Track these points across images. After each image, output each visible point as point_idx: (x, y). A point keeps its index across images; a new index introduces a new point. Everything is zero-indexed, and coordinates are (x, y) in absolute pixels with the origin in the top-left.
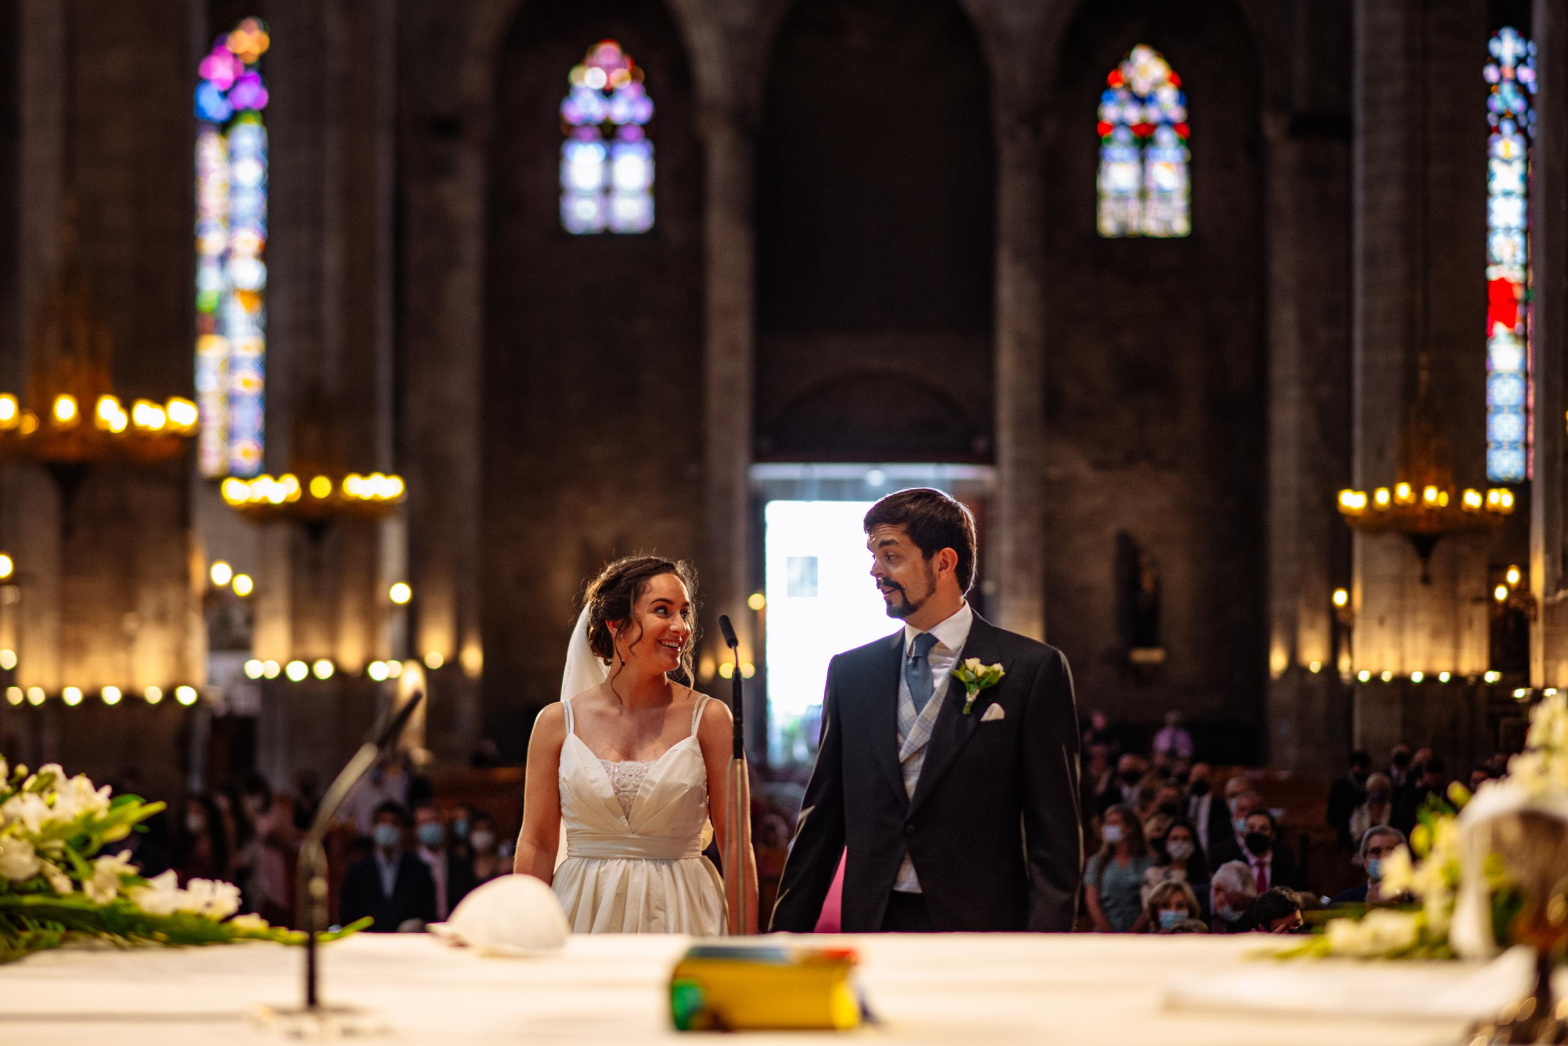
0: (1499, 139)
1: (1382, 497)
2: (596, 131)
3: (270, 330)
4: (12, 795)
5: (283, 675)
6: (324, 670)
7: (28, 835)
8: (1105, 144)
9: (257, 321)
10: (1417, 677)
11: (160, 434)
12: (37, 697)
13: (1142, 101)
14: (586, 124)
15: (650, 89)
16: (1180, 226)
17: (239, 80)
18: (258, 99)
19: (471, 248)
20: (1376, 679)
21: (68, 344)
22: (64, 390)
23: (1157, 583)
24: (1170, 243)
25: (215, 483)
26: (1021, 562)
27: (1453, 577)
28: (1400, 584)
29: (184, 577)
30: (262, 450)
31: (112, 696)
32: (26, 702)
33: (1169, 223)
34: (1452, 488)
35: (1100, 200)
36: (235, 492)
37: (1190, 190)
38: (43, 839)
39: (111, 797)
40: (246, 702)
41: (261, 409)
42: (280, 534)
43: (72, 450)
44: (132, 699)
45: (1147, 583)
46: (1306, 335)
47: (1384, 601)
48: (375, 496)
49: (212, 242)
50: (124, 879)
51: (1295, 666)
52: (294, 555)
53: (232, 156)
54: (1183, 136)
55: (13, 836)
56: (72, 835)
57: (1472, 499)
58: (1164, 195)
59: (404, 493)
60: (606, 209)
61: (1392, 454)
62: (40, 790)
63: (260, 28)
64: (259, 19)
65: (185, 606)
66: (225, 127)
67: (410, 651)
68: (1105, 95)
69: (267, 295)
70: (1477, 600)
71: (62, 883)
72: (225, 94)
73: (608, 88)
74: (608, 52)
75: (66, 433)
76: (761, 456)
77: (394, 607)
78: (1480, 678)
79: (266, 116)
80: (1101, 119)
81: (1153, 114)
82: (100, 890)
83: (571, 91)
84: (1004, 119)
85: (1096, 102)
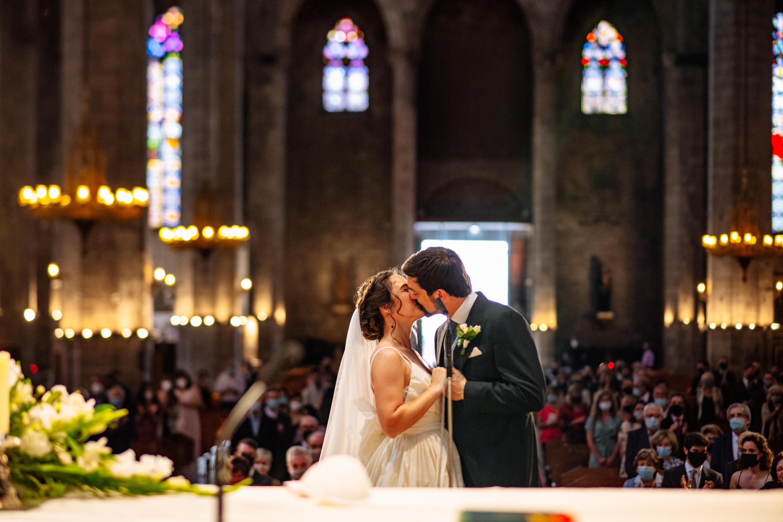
0: (776, 67)
1: (724, 239)
2: (341, 62)
3: (184, 158)
4: (35, 404)
5: (189, 324)
6: (209, 321)
7: (44, 429)
8: (585, 69)
9: (177, 153)
10: (739, 327)
11: (130, 206)
12: (70, 334)
13: (604, 48)
14: (336, 59)
15: (367, 42)
16: (622, 108)
17: (168, 37)
18: (178, 46)
19: (280, 118)
20: (719, 328)
21: (85, 161)
22: (83, 183)
23: (610, 280)
24: (618, 117)
25: (156, 231)
26: (545, 270)
27: (756, 278)
28: (731, 282)
29: (141, 276)
30: (180, 215)
31: (106, 334)
32: (64, 337)
33: (616, 108)
34: (758, 234)
35: (583, 96)
36: (167, 235)
37: (627, 91)
38: (54, 432)
39: (95, 406)
40: (172, 337)
41: (179, 195)
42: (188, 256)
43: (87, 214)
44: (116, 336)
45: (605, 280)
46: (683, 161)
47: (723, 289)
48: (235, 237)
49: (155, 115)
50: (103, 456)
51: (677, 321)
52: (195, 265)
53: (165, 73)
54: (624, 65)
55: (35, 430)
56: (70, 429)
57: (768, 240)
58: (614, 94)
59: (248, 236)
60: (345, 100)
61: (727, 218)
62: (52, 402)
63: (179, 11)
64: (178, 7)
65: (142, 290)
66: (161, 59)
67: (250, 311)
68: (585, 45)
69: (182, 140)
70: (768, 289)
71: (65, 457)
72: (162, 44)
73: (346, 41)
74: (346, 24)
75: (84, 205)
76: (419, 219)
77: (243, 291)
78: (769, 327)
79: (182, 54)
80: (584, 56)
81: (608, 55)
82: (88, 463)
83: (328, 43)
84: (537, 56)
85: (581, 49)
